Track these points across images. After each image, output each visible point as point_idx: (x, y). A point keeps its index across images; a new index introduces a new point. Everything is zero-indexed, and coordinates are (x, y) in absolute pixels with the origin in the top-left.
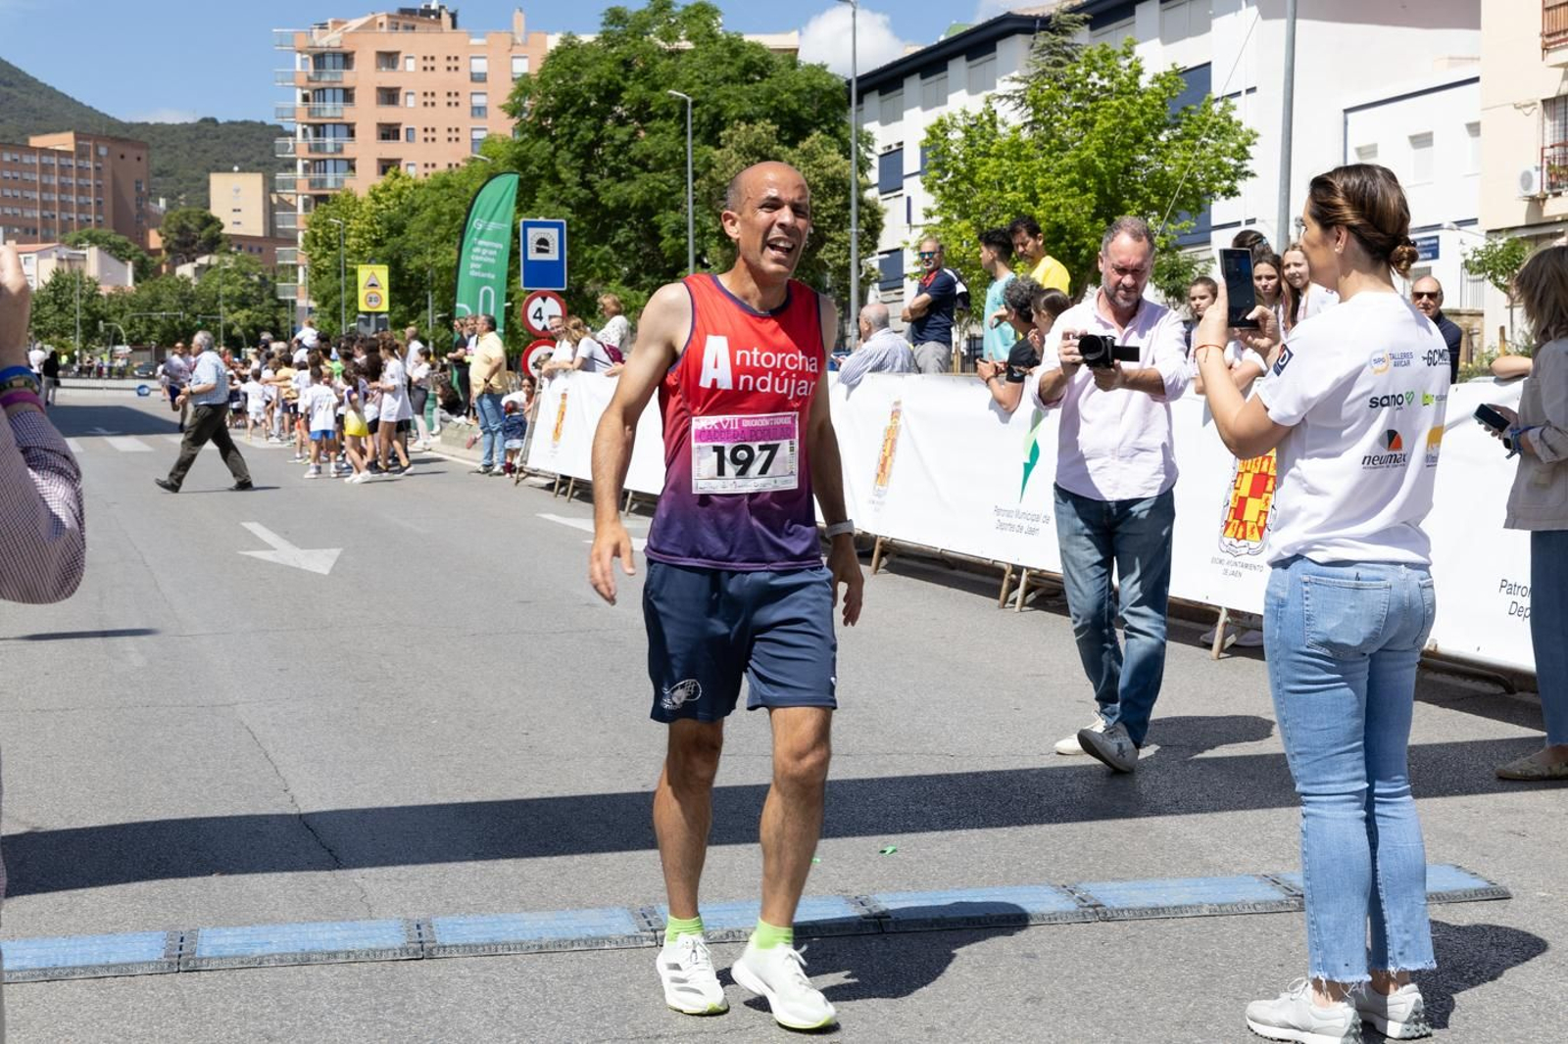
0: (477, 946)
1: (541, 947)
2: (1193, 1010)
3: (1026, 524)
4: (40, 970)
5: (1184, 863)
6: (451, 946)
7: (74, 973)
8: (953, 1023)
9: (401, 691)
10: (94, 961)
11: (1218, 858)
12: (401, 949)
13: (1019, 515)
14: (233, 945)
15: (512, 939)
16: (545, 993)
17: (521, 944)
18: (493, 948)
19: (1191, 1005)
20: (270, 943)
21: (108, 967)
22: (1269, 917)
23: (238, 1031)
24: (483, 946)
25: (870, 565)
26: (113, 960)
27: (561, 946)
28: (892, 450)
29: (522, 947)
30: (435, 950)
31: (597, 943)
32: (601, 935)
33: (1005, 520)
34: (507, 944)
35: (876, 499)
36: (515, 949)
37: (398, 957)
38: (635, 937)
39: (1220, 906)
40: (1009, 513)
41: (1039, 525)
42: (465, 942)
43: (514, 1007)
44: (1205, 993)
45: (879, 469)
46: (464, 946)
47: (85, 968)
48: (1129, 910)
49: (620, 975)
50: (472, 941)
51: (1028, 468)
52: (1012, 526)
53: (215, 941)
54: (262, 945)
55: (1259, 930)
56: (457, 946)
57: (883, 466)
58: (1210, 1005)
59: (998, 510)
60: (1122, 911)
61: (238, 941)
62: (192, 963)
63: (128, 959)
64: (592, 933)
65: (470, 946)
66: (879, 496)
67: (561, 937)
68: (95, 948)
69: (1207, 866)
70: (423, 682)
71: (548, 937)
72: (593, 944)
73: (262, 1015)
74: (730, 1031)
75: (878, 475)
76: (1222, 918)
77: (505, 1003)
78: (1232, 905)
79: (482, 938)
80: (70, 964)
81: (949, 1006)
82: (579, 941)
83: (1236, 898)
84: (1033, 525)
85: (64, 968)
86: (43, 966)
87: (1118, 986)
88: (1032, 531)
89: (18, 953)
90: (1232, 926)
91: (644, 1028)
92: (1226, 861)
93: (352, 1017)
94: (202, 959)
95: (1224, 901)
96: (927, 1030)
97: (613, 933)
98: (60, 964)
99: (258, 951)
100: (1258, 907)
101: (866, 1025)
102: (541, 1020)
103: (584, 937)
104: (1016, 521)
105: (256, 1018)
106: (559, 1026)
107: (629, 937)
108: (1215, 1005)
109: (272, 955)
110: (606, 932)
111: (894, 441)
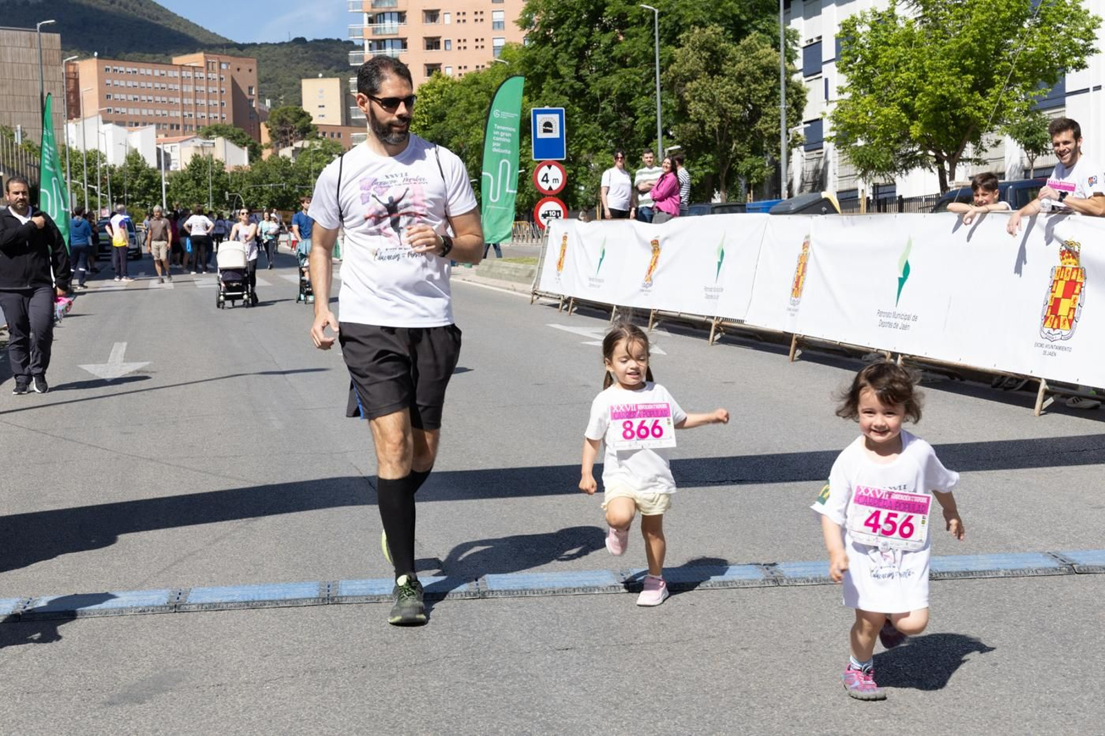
0: (513, 591)
1: (554, 592)
2: (985, 631)
3: (900, 322)
4: (245, 602)
5: (993, 546)
6: (497, 591)
7: (265, 605)
8: (823, 638)
9: (456, 443)
10: (277, 598)
11: (1017, 543)
12: (465, 592)
13: (895, 315)
14: (360, 589)
15: (535, 587)
16: (558, 620)
17: (541, 590)
18: (524, 592)
19: (984, 629)
20: (383, 588)
21: (286, 601)
22: (1046, 578)
23: (367, 639)
24: (517, 591)
25: (788, 354)
26: (288, 597)
27: (566, 591)
28: (804, 271)
29: (541, 591)
30: (487, 594)
31: (590, 590)
32: (592, 585)
33: (885, 319)
34: (533, 590)
35: (792, 307)
36: (538, 593)
37: (464, 597)
38: (614, 586)
39: (1012, 571)
40: (888, 315)
41: (910, 322)
42: (506, 588)
43: (539, 628)
44: (994, 622)
45: (794, 287)
46: (505, 591)
47: (270, 601)
48: (948, 573)
49: (606, 611)
50: (511, 588)
51: (902, 281)
52: (890, 324)
53: (349, 587)
54: (379, 589)
55: (1037, 586)
56: (500, 591)
57: (797, 283)
58: (996, 628)
59: (880, 313)
60: (944, 573)
61: (364, 587)
62: (336, 599)
63: (297, 597)
64: (587, 584)
65: (509, 591)
66: (794, 305)
67: (568, 586)
68: (276, 591)
69: (1008, 548)
70: (471, 437)
71: (559, 586)
72: (588, 590)
73: (382, 631)
74: (677, 642)
75: (793, 290)
76: (1013, 579)
77: (533, 625)
78: (1020, 570)
79: (516, 587)
80: (261, 599)
81: (821, 629)
82: (578, 588)
83: (1024, 566)
84: (906, 322)
85: (259, 601)
86: (246, 600)
87: (936, 618)
88: (905, 327)
89: (230, 593)
90: (1021, 583)
91: (621, 640)
92: (1023, 545)
93: (437, 633)
94: (342, 597)
95: (1016, 568)
96: (806, 642)
97: (601, 585)
98: (256, 599)
99: (377, 593)
100: (1039, 572)
101: (765, 639)
102: (556, 635)
103: (582, 586)
104: (893, 320)
105: (377, 633)
106: (567, 638)
107: (611, 586)
108: (1000, 628)
109: (385, 595)
110: (596, 584)
111: (805, 265)
